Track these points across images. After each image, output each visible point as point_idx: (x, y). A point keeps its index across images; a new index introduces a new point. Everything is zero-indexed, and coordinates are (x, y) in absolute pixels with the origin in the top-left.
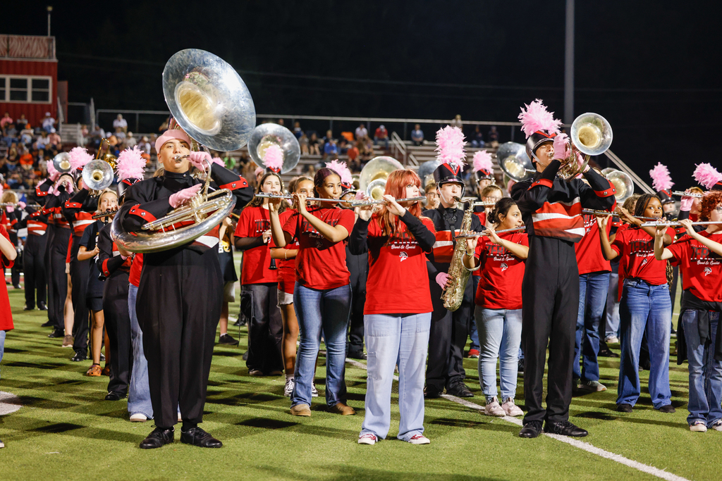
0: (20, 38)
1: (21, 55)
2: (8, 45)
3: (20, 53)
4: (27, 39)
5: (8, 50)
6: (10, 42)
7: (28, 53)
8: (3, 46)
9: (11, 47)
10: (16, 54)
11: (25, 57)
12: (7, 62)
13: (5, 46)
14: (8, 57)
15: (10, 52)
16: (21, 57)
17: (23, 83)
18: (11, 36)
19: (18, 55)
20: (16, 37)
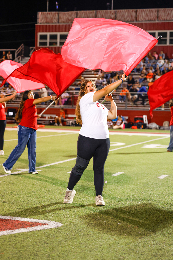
0: (164, 10)
1: (165, 20)
2: (158, 15)
3: (164, 18)
4: (168, 10)
5: (158, 17)
6: (159, 12)
7: (168, 18)
8: (155, 15)
9: (159, 15)
10: (162, 19)
11: (166, 20)
12: (157, 23)
13: (156, 15)
14: (158, 21)
15: (159, 18)
16: (164, 20)
17: (165, 35)
18: (159, 9)
19: (163, 19)
20: (162, 9)
